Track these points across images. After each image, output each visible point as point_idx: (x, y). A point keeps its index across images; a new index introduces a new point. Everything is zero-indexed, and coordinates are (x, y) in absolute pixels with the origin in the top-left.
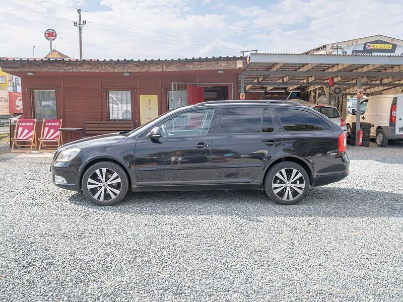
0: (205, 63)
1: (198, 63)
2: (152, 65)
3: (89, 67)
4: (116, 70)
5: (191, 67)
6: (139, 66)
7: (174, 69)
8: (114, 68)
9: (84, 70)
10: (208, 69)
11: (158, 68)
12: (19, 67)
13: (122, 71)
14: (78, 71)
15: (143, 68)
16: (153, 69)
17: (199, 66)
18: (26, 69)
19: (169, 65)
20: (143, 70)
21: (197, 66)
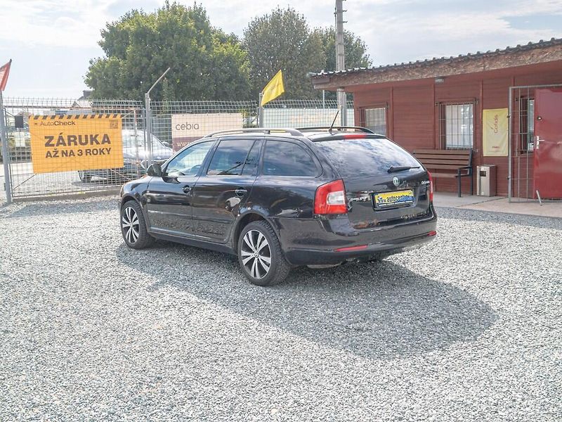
0: (550, 50)
1: (539, 50)
2: (469, 63)
3: (395, 74)
4: (424, 76)
5: (527, 60)
6: (452, 67)
7: (501, 65)
8: (423, 73)
9: (389, 80)
10: (556, 58)
11: (478, 66)
12: (328, 83)
13: (431, 76)
14: (382, 81)
15: (458, 68)
16: (471, 69)
17: (541, 57)
18: (335, 84)
19: (493, 59)
20: (458, 72)
21: (538, 56)
